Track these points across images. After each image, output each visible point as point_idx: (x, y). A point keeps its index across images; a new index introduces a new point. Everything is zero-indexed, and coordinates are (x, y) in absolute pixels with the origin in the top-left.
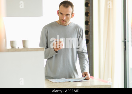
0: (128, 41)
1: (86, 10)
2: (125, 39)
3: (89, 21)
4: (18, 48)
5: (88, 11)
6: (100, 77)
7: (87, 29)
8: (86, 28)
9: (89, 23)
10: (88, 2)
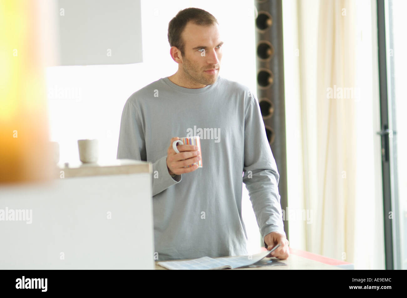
0: (395, 133)
1: (261, 37)
2: (385, 126)
3: (269, 71)
4: (67, 165)
5: (268, 43)
6: (308, 247)
7: (266, 99)
8: (263, 94)
9: (271, 80)
10: (267, 13)
